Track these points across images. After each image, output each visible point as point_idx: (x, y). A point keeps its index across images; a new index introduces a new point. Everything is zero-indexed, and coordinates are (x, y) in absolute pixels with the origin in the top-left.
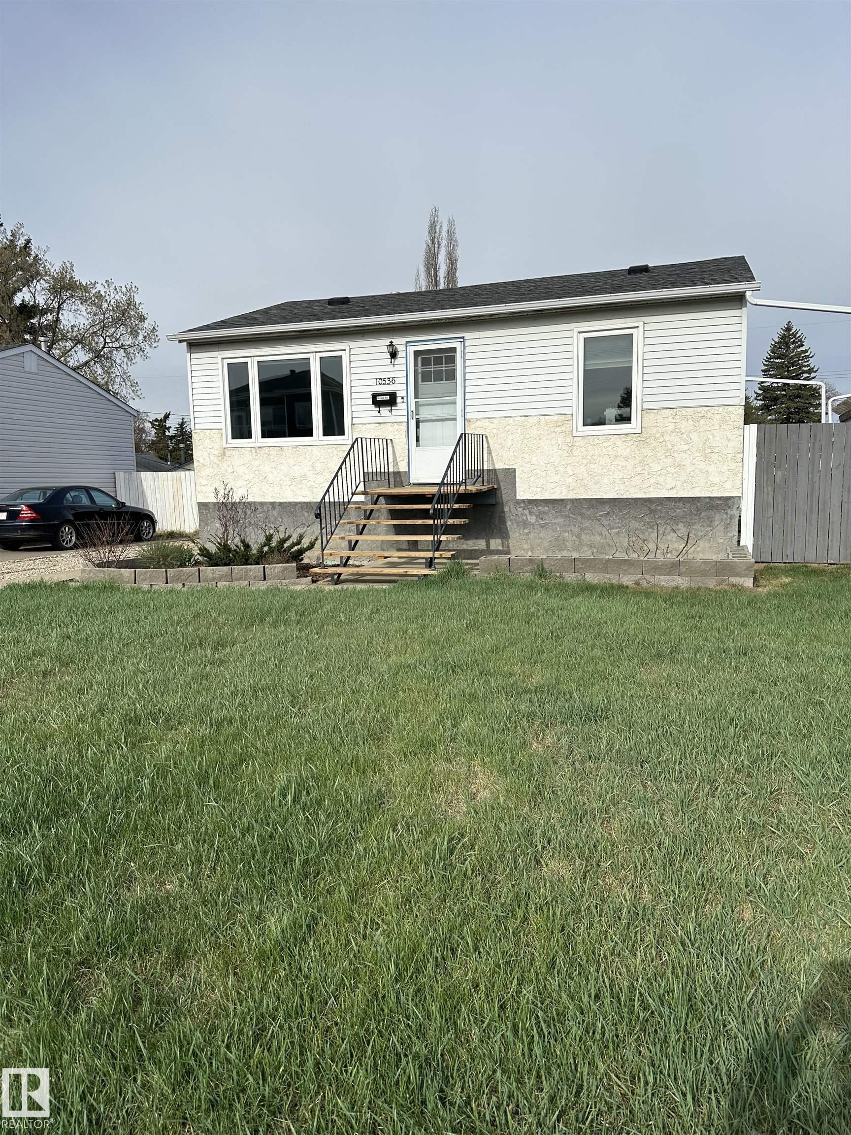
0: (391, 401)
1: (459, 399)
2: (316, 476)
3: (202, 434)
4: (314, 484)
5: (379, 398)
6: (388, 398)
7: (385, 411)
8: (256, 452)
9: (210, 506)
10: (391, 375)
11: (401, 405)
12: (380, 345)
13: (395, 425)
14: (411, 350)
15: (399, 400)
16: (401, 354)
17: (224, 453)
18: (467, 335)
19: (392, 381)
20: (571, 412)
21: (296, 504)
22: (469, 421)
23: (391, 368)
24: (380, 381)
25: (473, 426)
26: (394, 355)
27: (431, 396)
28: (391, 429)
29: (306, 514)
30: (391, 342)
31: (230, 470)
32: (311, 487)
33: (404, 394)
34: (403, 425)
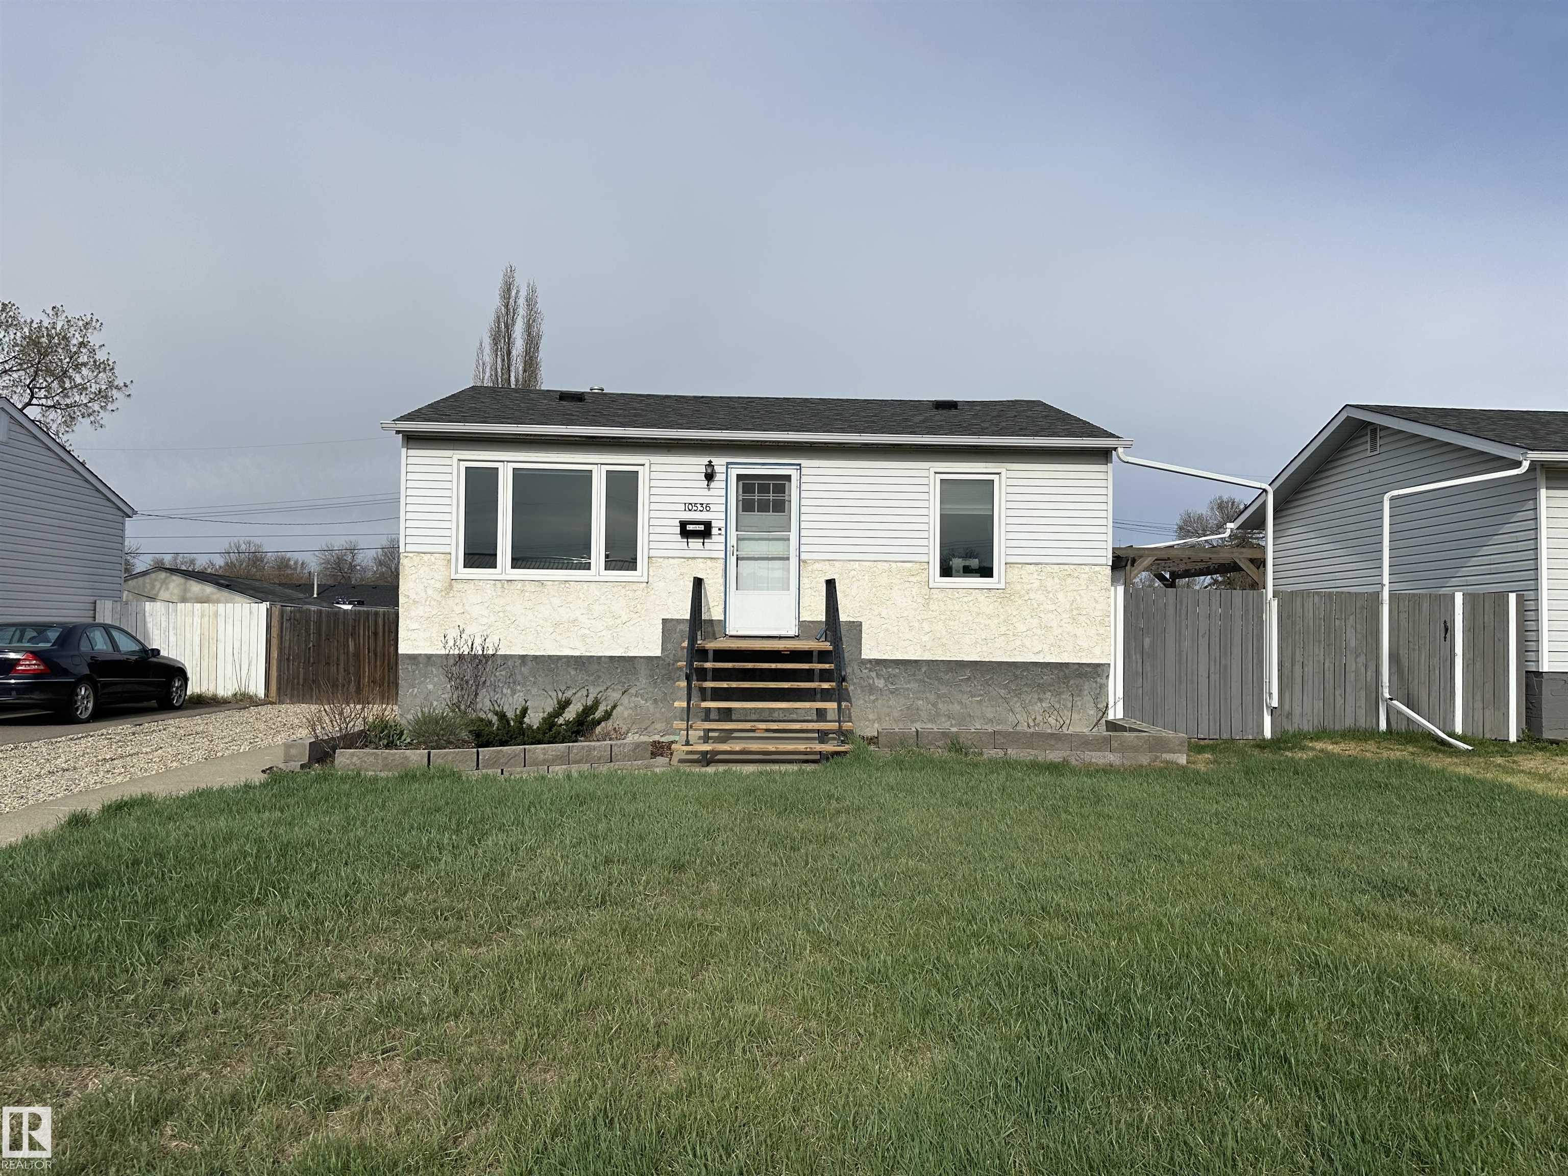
0: (706, 532)
1: (793, 535)
2: (593, 621)
3: (416, 559)
4: (588, 632)
5: (690, 527)
6: (702, 528)
7: (695, 543)
8: (503, 587)
9: (421, 660)
10: (705, 500)
11: (717, 538)
12: (697, 463)
13: (709, 561)
14: (734, 472)
15: (715, 531)
16: (718, 477)
17: (451, 586)
18: (804, 462)
19: (706, 507)
20: (927, 560)
21: (560, 658)
22: (805, 562)
23: (706, 492)
24: (689, 507)
25: (810, 568)
26: (710, 477)
27: (754, 529)
28: (702, 565)
29: (573, 673)
30: (710, 462)
31: (458, 609)
32: (584, 636)
33: (722, 524)
34: (719, 561)
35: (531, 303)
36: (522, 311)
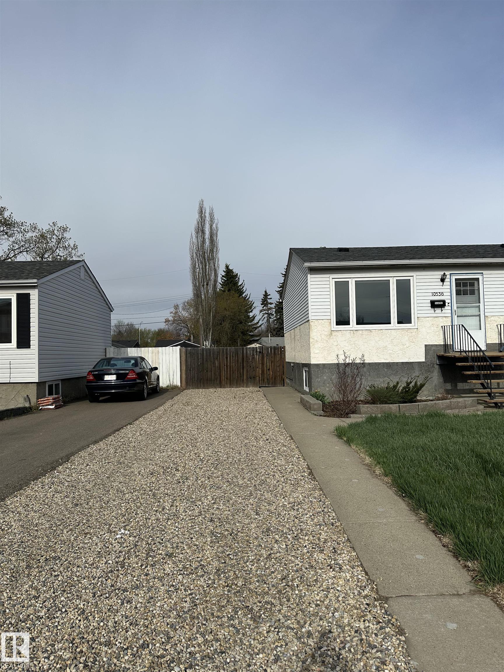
0: (442, 305)
1: (481, 305)
2: (393, 347)
3: (316, 322)
4: (392, 352)
5: (436, 303)
6: (442, 303)
7: (438, 310)
8: (354, 333)
9: (321, 366)
10: (441, 291)
11: (447, 308)
12: (439, 274)
13: (444, 318)
14: (454, 278)
15: (447, 304)
16: (447, 280)
17: (331, 334)
18: (484, 272)
19: (442, 294)
21: (380, 363)
22: (487, 317)
23: (441, 287)
24: (434, 294)
25: (489, 319)
26: (443, 280)
27: (462, 303)
28: (441, 320)
29: (386, 370)
30: (444, 273)
31: (335, 344)
32: (390, 354)
33: (449, 301)
34: (449, 318)
35: (212, 215)
36: (208, 218)
